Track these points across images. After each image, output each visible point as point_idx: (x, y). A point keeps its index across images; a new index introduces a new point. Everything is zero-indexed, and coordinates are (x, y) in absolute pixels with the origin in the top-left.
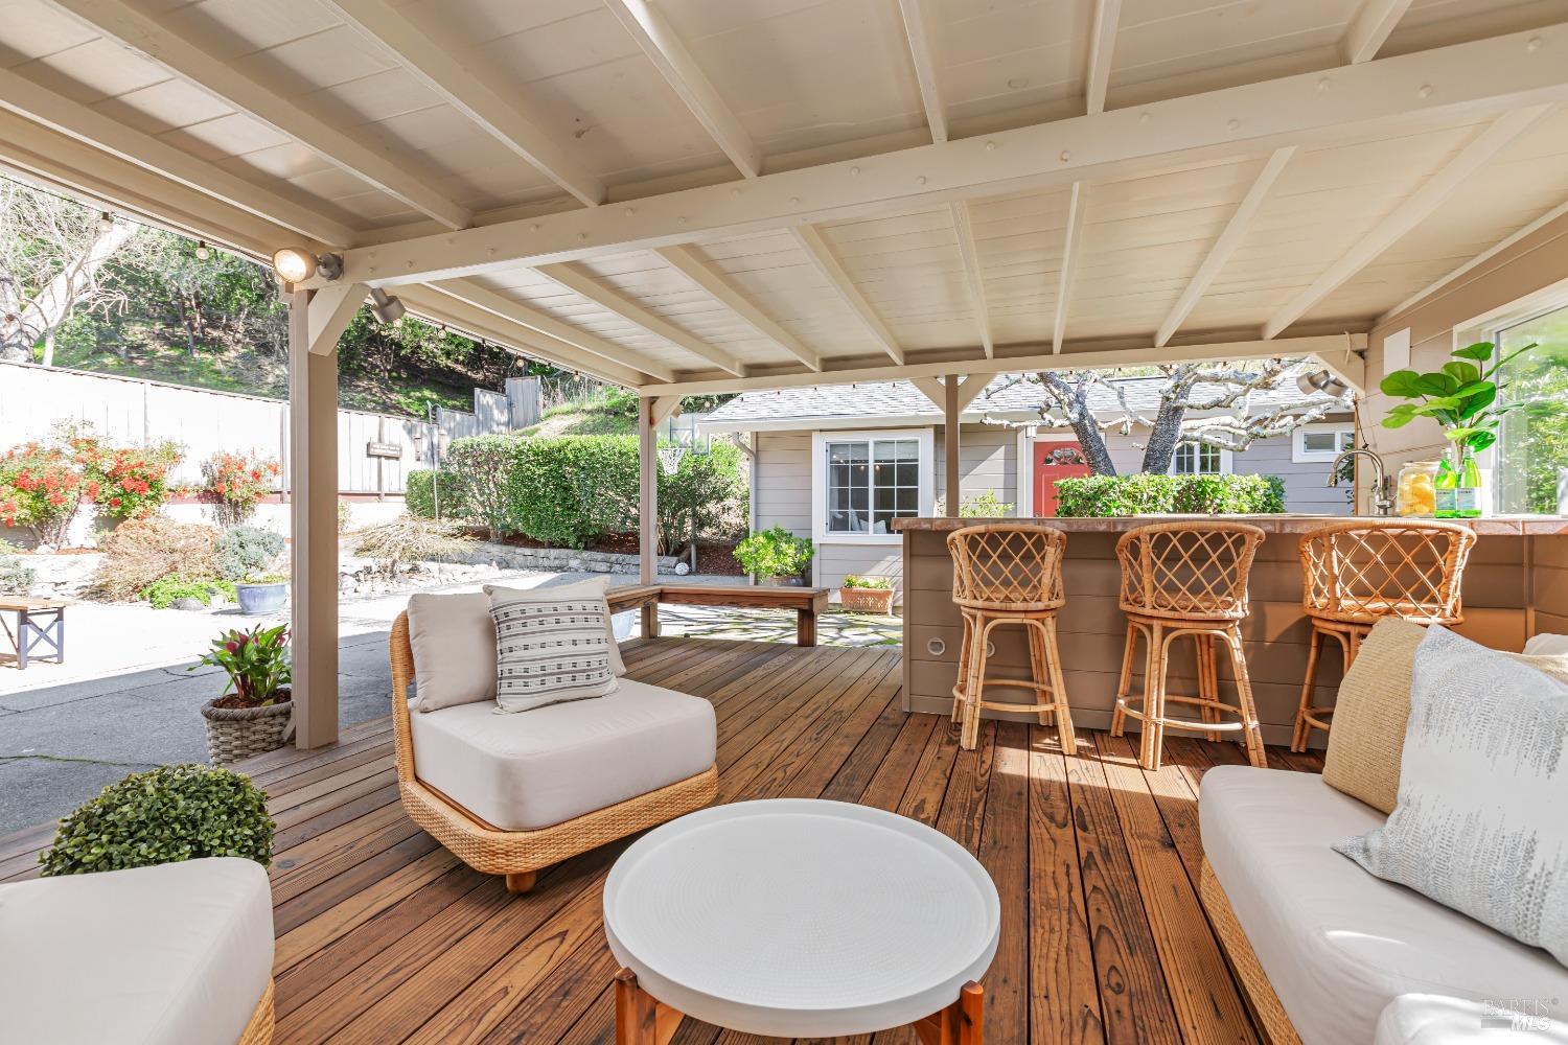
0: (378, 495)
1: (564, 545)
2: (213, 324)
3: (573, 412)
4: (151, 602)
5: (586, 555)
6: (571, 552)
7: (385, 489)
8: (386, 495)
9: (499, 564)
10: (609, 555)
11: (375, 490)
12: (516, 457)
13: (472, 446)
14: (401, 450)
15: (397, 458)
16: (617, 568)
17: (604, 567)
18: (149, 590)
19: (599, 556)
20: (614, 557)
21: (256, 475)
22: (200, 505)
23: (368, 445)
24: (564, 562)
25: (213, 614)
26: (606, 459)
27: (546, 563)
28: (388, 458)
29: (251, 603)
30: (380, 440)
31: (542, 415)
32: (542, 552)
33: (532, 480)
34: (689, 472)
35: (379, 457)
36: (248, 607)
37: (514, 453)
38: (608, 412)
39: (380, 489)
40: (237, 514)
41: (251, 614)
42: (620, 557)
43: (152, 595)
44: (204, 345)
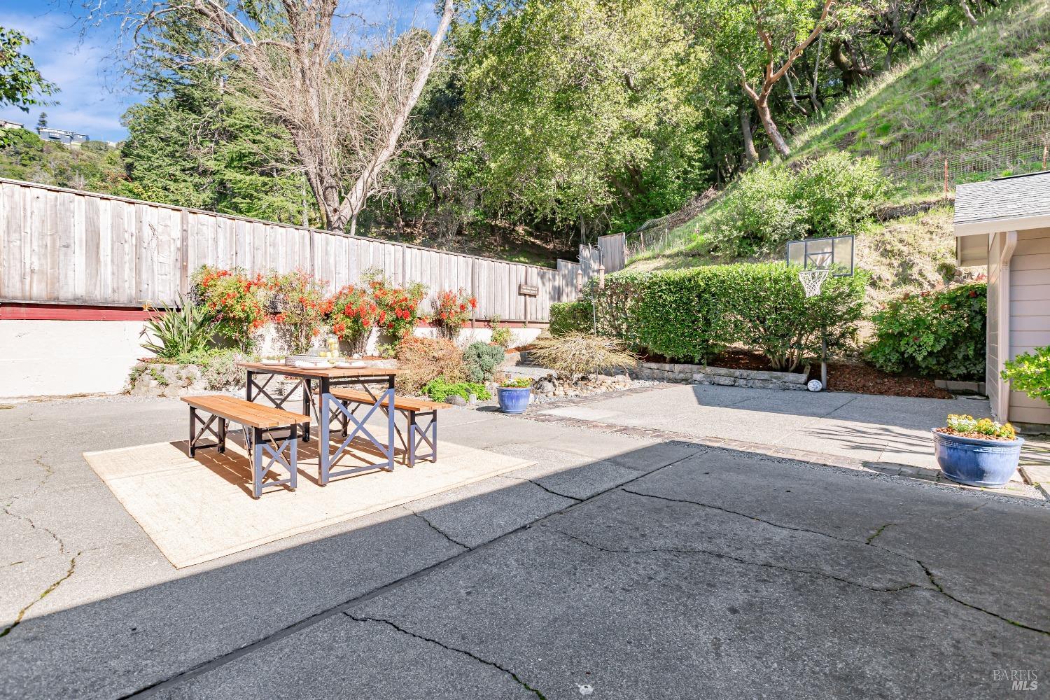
0: (524, 322)
1: (689, 360)
2: (407, 225)
3: (654, 258)
4: (429, 397)
5: (709, 369)
6: (695, 367)
7: (528, 319)
8: (529, 322)
9: (630, 375)
10: (732, 370)
11: (523, 319)
12: (649, 288)
13: (612, 280)
14: (538, 290)
15: (535, 296)
16: (742, 382)
17: (728, 381)
18: (427, 387)
19: (723, 371)
20: (738, 372)
21: (462, 307)
22: (430, 329)
23: (520, 287)
24: (689, 376)
25: (478, 409)
26: (739, 284)
27: (671, 375)
28: (530, 296)
29: (509, 403)
30: (526, 283)
31: (626, 263)
32: (667, 367)
33: (664, 306)
34: (830, 293)
35: (525, 295)
36: (507, 408)
37: (648, 285)
38: (687, 255)
39: (525, 318)
40: (451, 334)
41: (508, 412)
42: (745, 373)
43: (430, 391)
44: (404, 237)
